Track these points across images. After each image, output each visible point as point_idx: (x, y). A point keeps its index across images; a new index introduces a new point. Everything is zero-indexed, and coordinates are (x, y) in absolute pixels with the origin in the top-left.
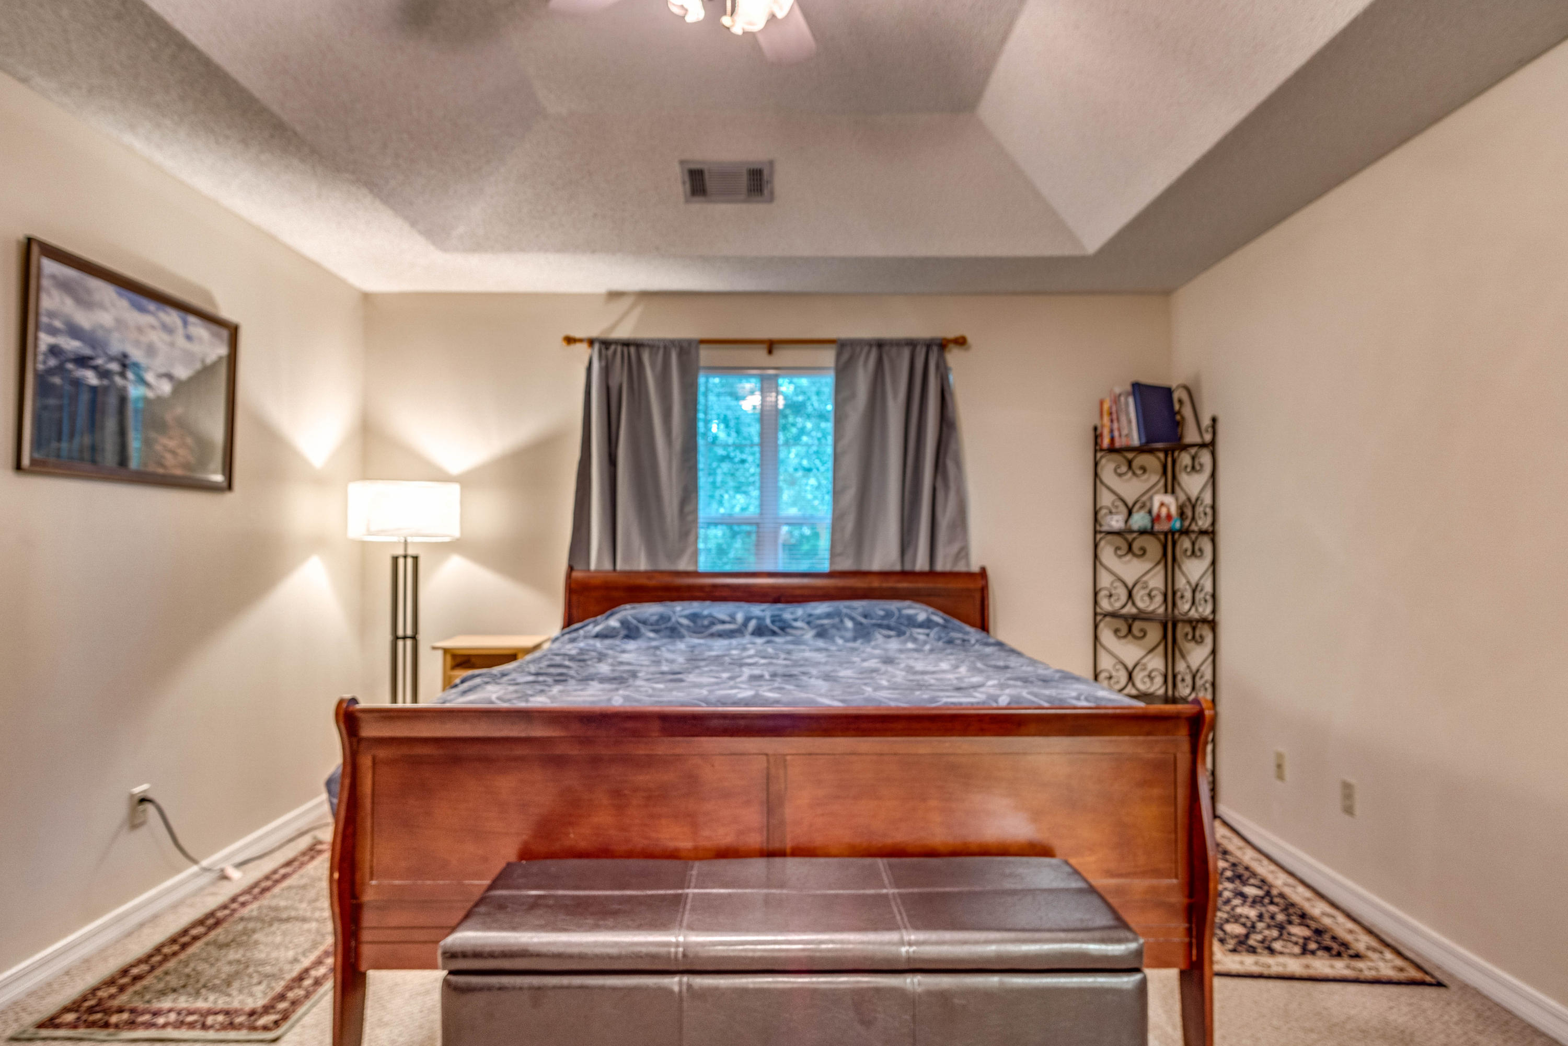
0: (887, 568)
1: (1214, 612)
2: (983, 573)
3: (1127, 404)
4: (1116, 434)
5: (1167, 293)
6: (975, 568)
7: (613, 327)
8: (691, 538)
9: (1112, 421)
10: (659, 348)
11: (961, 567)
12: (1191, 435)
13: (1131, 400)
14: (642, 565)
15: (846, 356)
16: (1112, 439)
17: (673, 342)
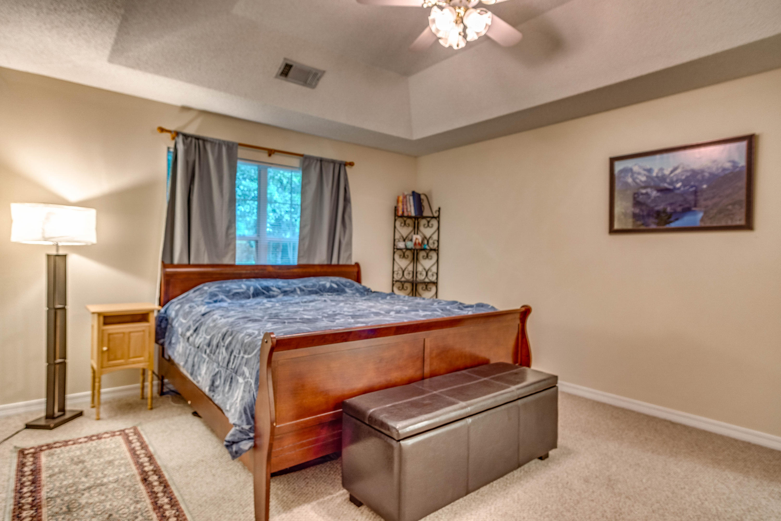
0: (321, 263)
1: (437, 278)
2: (357, 265)
3: (409, 199)
4: (405, 210)
5: (416, 157)
6: (353, 263)
7: (186, 126)
8: (231, 247)
9: (403, 205)
10: (216, 144)
11: (348, 263)
12: (427, 213)
13: (411, 198)
14: (205, 260)
15: (306, 163)
16: (403, 212)
17: (224, 142)
